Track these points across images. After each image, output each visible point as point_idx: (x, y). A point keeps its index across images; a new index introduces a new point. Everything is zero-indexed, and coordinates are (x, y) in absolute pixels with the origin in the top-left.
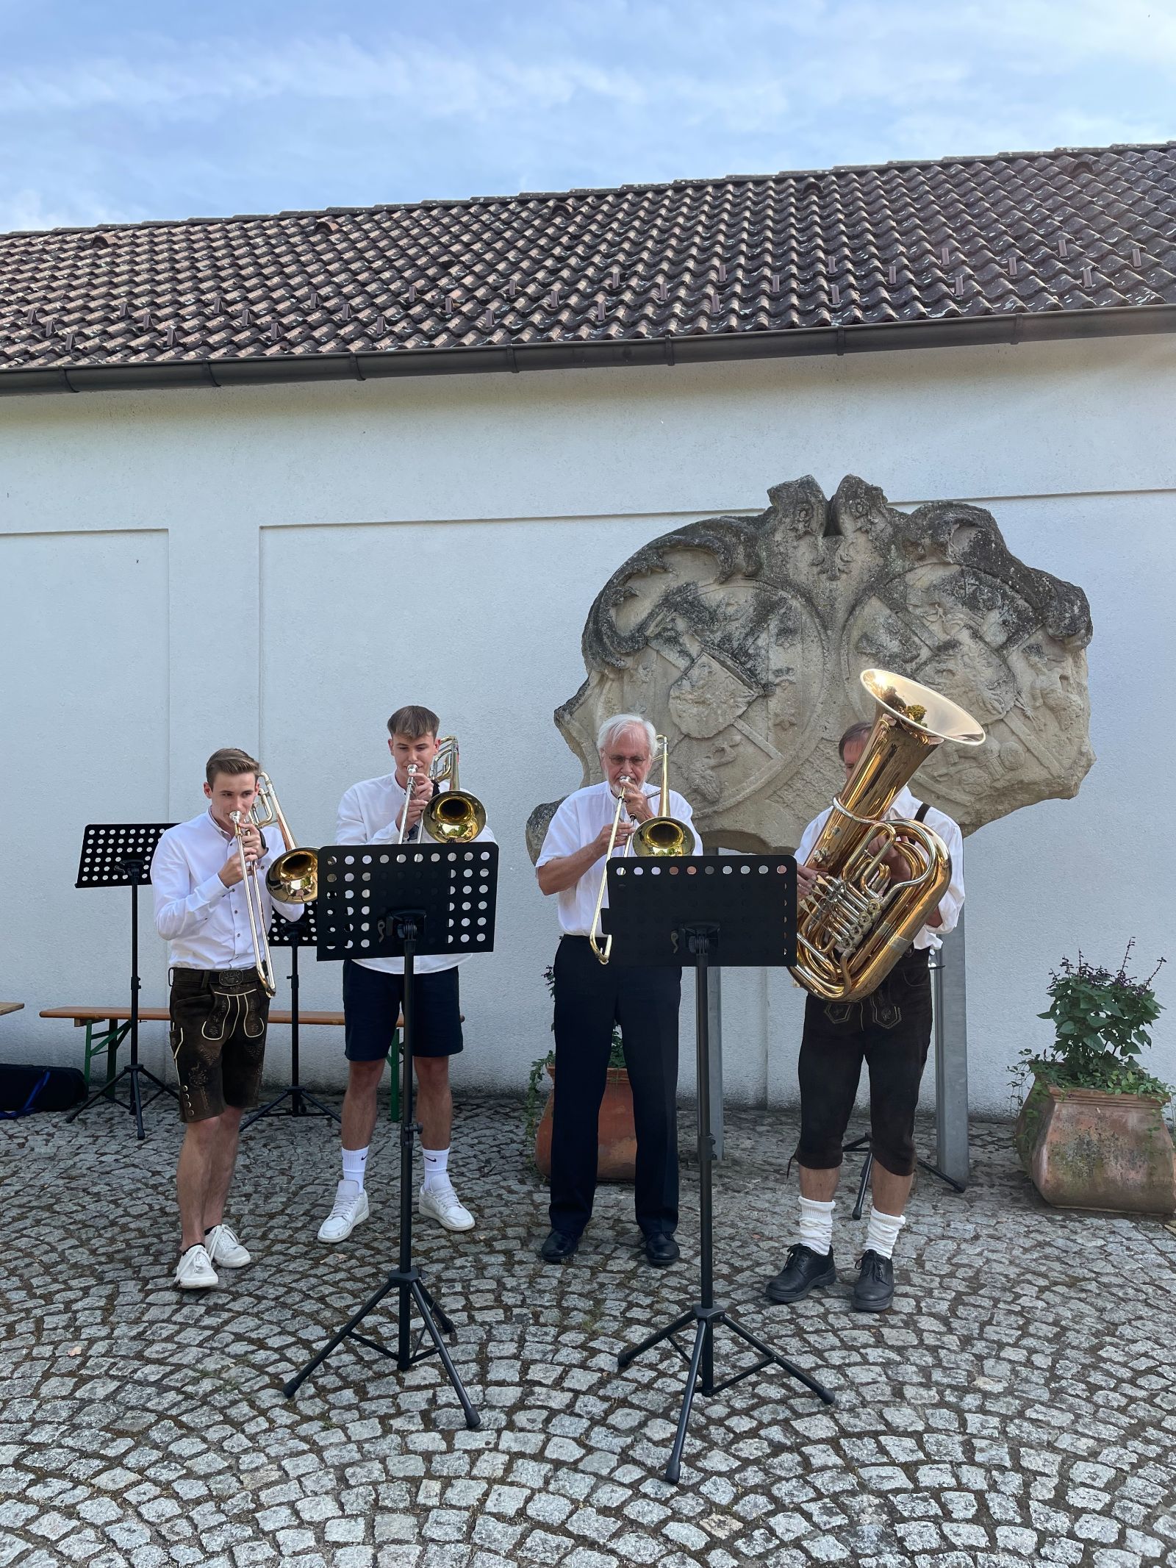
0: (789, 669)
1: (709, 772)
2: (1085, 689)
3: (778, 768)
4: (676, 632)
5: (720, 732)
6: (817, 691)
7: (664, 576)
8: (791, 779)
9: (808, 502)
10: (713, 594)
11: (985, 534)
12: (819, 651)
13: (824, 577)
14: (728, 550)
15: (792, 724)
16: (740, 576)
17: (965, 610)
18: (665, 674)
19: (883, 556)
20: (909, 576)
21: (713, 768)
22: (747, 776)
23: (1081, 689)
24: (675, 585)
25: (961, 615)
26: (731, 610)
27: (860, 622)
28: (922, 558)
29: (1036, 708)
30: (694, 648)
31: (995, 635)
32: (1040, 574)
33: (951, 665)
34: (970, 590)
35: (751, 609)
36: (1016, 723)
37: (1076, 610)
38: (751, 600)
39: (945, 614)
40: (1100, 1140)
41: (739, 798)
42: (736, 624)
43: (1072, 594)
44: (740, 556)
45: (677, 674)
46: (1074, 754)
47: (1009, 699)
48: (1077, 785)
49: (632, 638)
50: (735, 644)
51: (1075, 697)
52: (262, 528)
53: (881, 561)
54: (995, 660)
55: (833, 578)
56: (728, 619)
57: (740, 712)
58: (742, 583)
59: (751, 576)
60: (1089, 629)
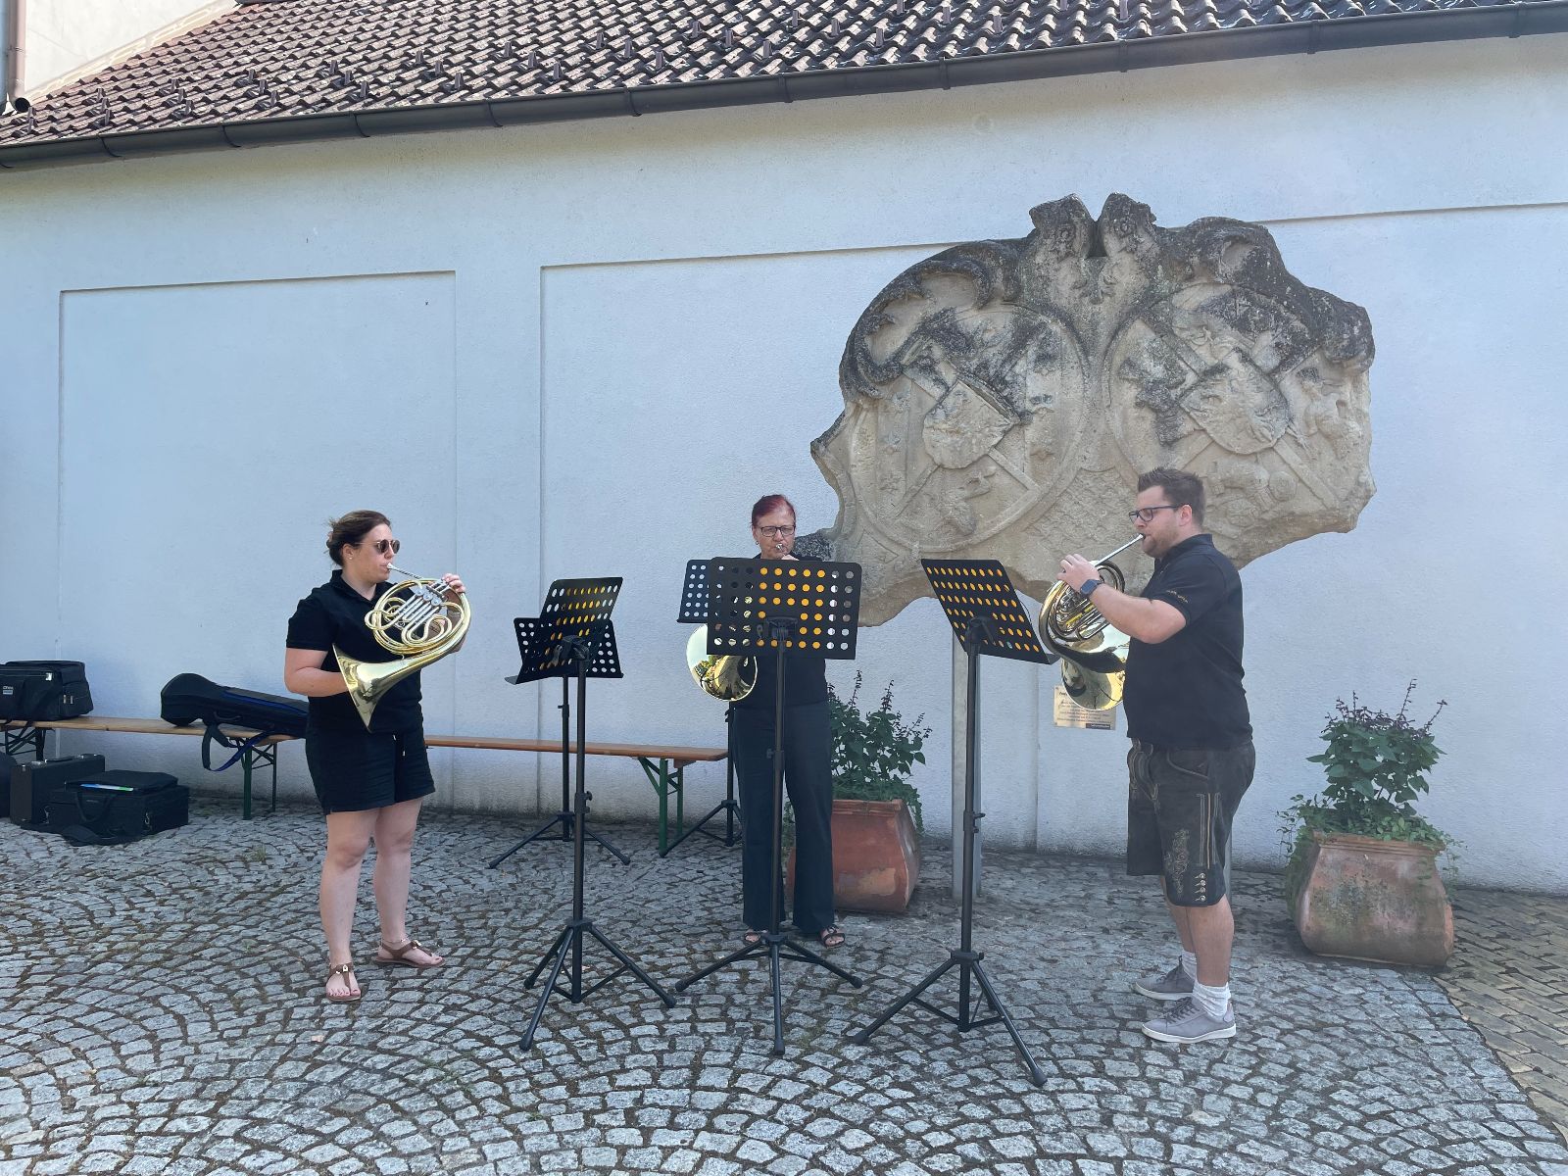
0: (1046, 397)
1: (963, 504)
2: (1366, 415)
3: (1034, 499)
4: (932, 360)
5: (974, 463)
6: (1076, 420)
7: (922, 302)
8: (1049, 510)
9: (1070, 222)
10: (970, 319)
11: (1260, 253)
12: (1080, 377)
13: (1086, 300)
14: (987, 275)
15: (1049, 454)
16: (999, 301)
17: (1235, 331)
18: (920, 404)
19: (1149, 277)
20: (1176, 299)
21: (966, 499)
22: (1002, 507)
23: (1361, 416)
24: (932, 311)
25: (1230, 338)
26: (988, 336)
27: (1123, 347)
28: (1190, 278)
29: (1310, 436)
30: (949, 376)
31: (1267, 359)
32: (1320, 293)
33: (1217, 390)
34: (1241, 311)
35: (1010, 335)
36: (1287, 451)
37: (1356, 330)
38: (1010, 326)
39: (1213, 337)
40: (1367, 888)
41: (994, 530)
42: (993, 351)
43: (1355, 315)
44: (999, 283)
45: (931, 403)
46: (1351, 485)
47: (1280, 426)
48: (1354, 518)
49: (887, 366)
50: (992, 372)
51: (1353, 424)
52: (543, 268)
53: (1146, 282)
54: (1266, 385)
55: (1096, 301)
56: (985, 345)
57: (995, 441)
58: (1002, 309)
59: (1010, 301)
60: (1371, 350)
